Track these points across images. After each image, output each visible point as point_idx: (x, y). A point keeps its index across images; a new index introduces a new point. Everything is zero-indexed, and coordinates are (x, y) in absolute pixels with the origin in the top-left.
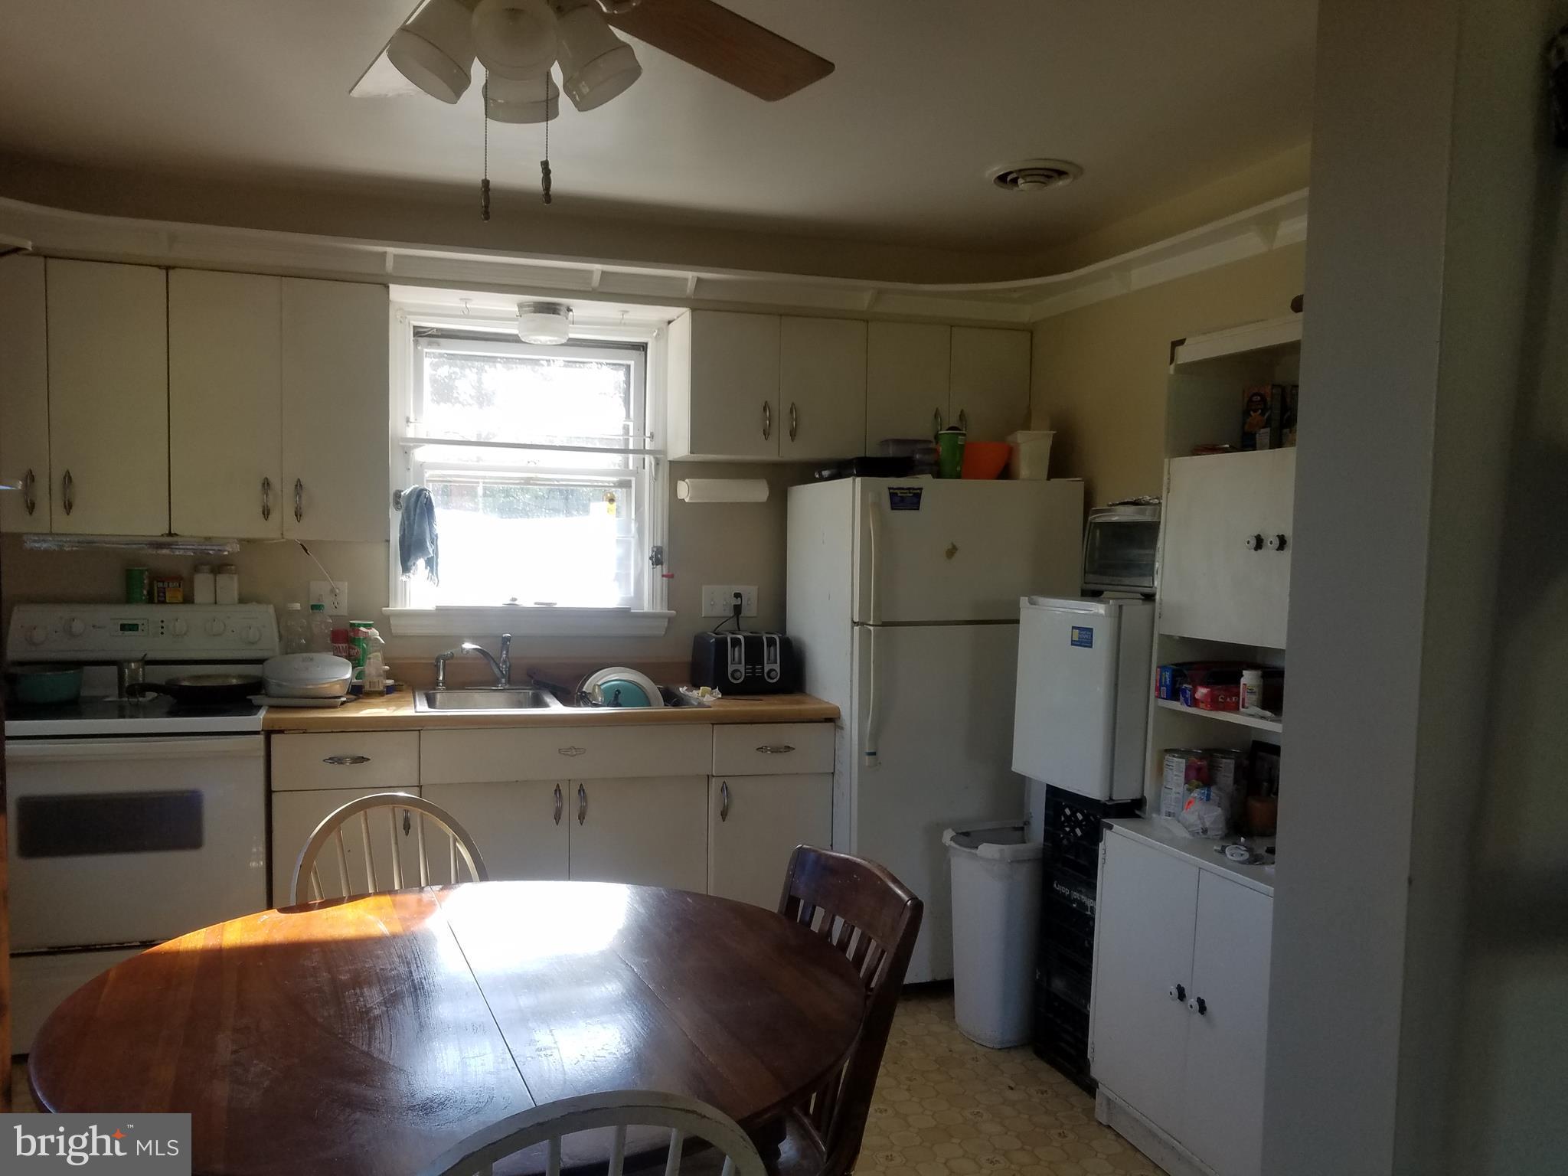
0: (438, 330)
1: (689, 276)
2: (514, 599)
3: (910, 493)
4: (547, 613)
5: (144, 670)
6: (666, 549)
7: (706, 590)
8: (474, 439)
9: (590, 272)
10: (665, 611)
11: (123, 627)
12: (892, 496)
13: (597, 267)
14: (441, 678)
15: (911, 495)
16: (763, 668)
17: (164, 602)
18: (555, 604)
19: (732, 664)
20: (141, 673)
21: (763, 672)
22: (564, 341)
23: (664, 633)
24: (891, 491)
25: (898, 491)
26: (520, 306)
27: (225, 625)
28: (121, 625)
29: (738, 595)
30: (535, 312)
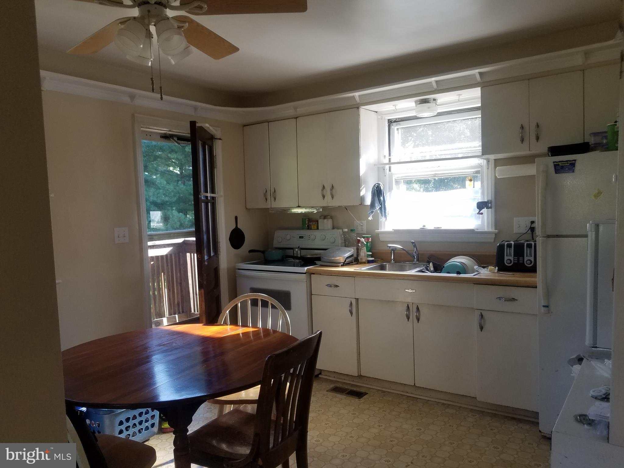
0: (399, 118)
1: (475, 72)
2: (424, 226)
3: (567, 163)
4: (438, 232)
5: (300, 252)
6: (493, 201)
7: (515, 219)
8: (409, 160)
9: (431, 83)
10: (494, 230)
11: (300, 237)
12: (556, 166)
13: (433, 79)
14: (392, 258)
15: (568, 164)
16: (524, 259)
17: (311, 229)
18: (441, 228)
19: (507, 256)
20: (299, 252)
21: (523, 261)
22: (435, 114)
23: (493, 241)
24: (555, 163)
25: (560, 163)
26: (416, 102)
27: (325, 237)
28: (300, 236)
29: (533, 222)
30: (420, 104)
